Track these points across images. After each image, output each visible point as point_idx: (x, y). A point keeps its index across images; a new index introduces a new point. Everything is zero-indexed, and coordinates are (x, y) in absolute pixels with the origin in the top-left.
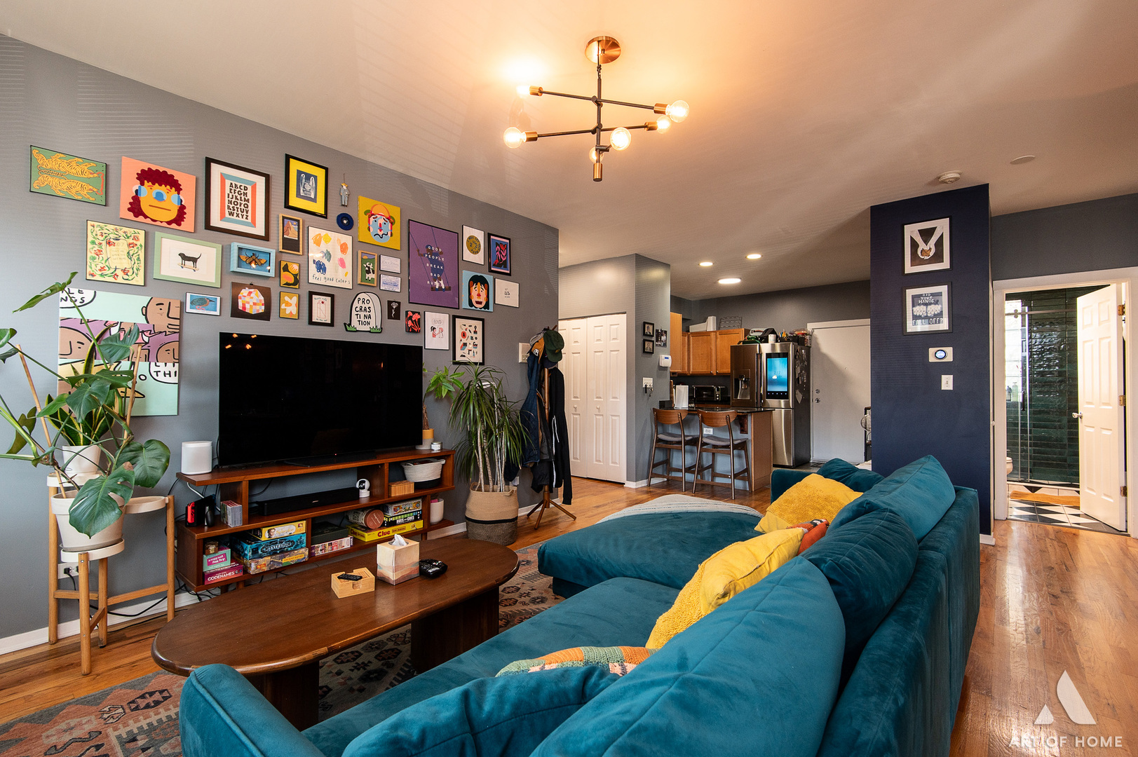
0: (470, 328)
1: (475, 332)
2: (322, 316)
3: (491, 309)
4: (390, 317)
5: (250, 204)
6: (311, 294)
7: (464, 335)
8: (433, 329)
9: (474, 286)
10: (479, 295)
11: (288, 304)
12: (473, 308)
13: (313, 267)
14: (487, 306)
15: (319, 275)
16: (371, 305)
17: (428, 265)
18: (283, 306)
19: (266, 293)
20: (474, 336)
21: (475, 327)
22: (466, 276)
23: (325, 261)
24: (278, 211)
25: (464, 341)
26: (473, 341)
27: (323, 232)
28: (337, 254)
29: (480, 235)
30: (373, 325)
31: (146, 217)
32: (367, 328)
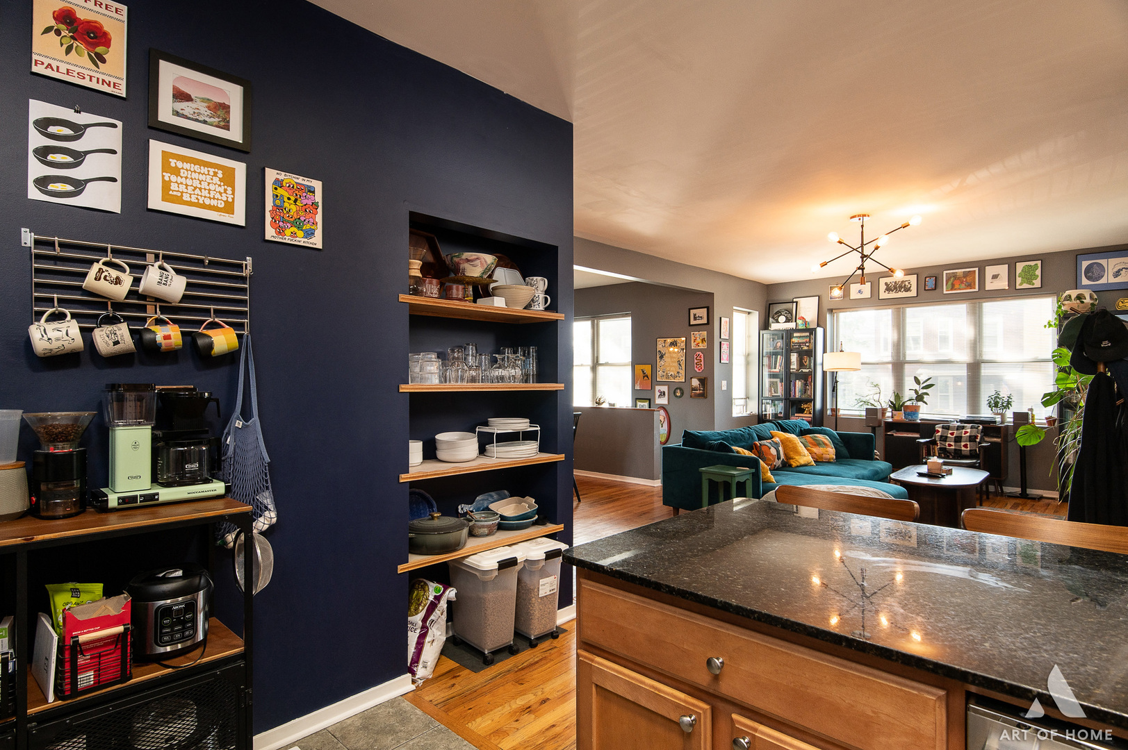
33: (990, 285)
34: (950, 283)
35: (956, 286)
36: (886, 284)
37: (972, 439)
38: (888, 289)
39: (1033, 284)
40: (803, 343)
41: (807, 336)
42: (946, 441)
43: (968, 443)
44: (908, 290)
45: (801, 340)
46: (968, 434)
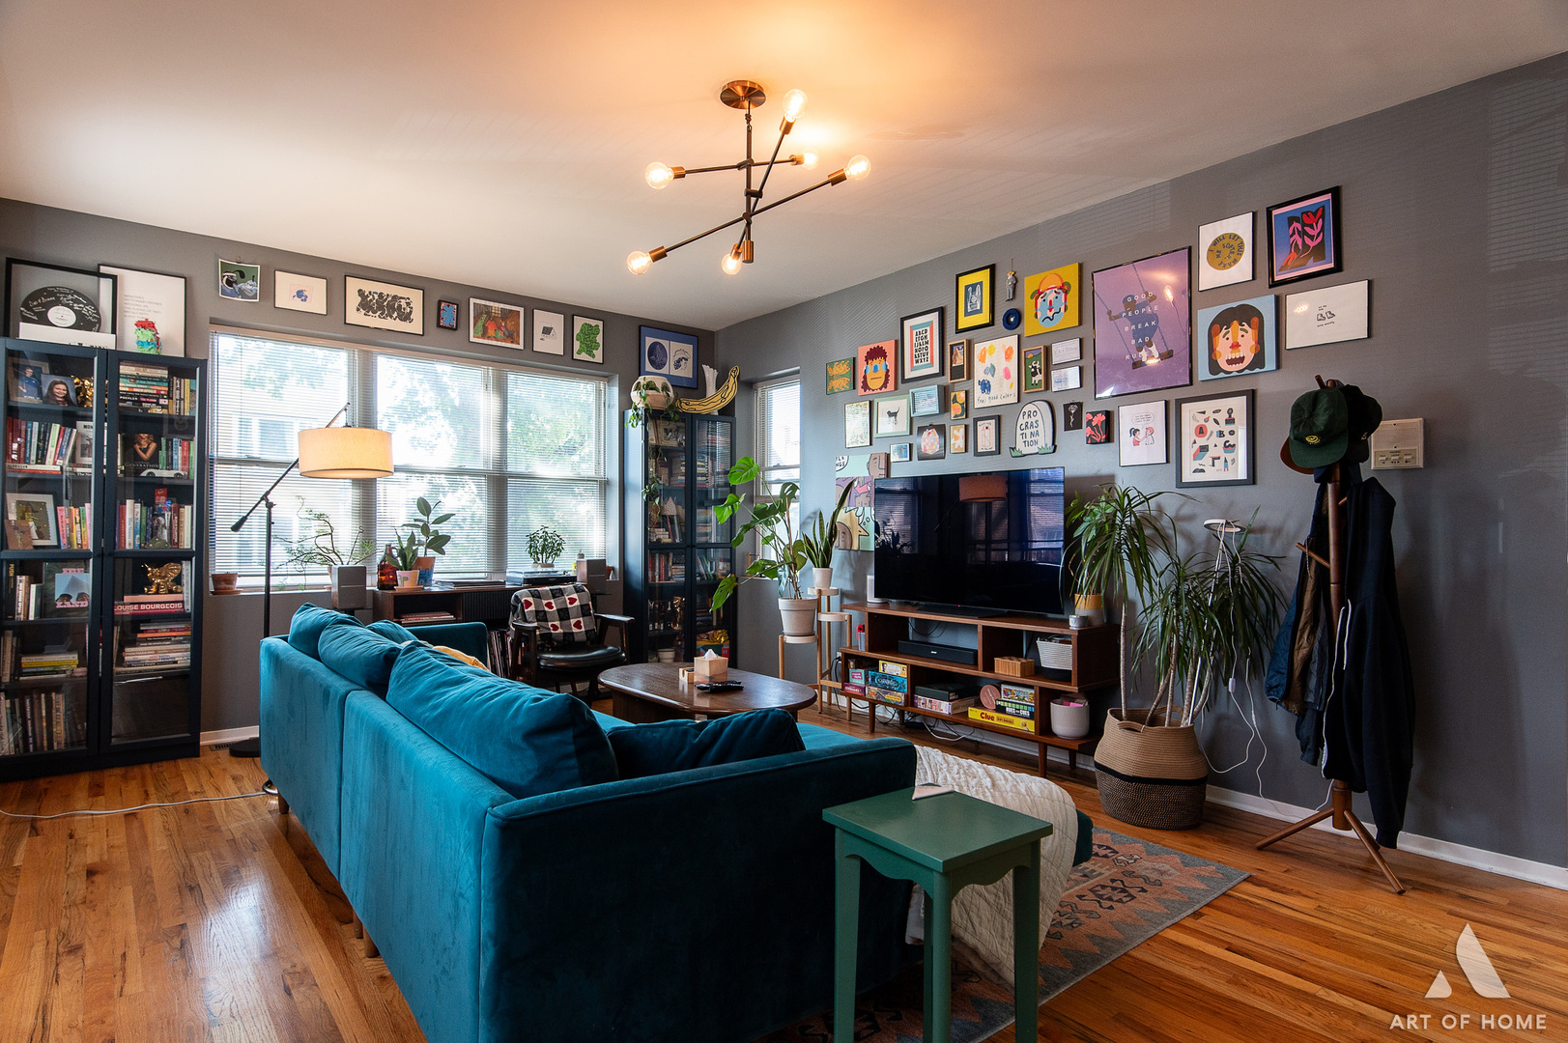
0: (1216, 416)
1: (1230, 421)
2: (987, 444)
3: (1270, 363)
4: (1067, 428)
5: (929, 346)
6: (976, 421)
7: (1201, 431)
8: (1134, 432)
9: (1224, 331)
10: (1235, 346)
11: (956, 438)
12: (1222, 375)
13: (978, 388)
14: (1259, 360)
15: (985, 396)
16: (1039, 417)
17: (1127, 329)
18: (952, 441)
19: (941, 430)
20: (1226, 429)
21: (1230, 412)
22: (1205, 317)
23: (989, 378)
24: (952, 339)
25: (1202, 441)
26: (1224, 440)
27: (987, 345)
28: (1001, 364)
29: (1241, 226)
30: (1041, 444)
31: (870, 389)
32: (1034, 449)
33: (542, 344)
34: (480, 324)
35: (491, 332)
36: (361, 292)
37: (584, 610)
38: (365, 305)
39: (594, 356)
40: (148, 396)
41: (161, 380)
42: (547, 621)
43: (581, 619)
44: (406, 317)
45: (139, 388)
46: (577, 603)
